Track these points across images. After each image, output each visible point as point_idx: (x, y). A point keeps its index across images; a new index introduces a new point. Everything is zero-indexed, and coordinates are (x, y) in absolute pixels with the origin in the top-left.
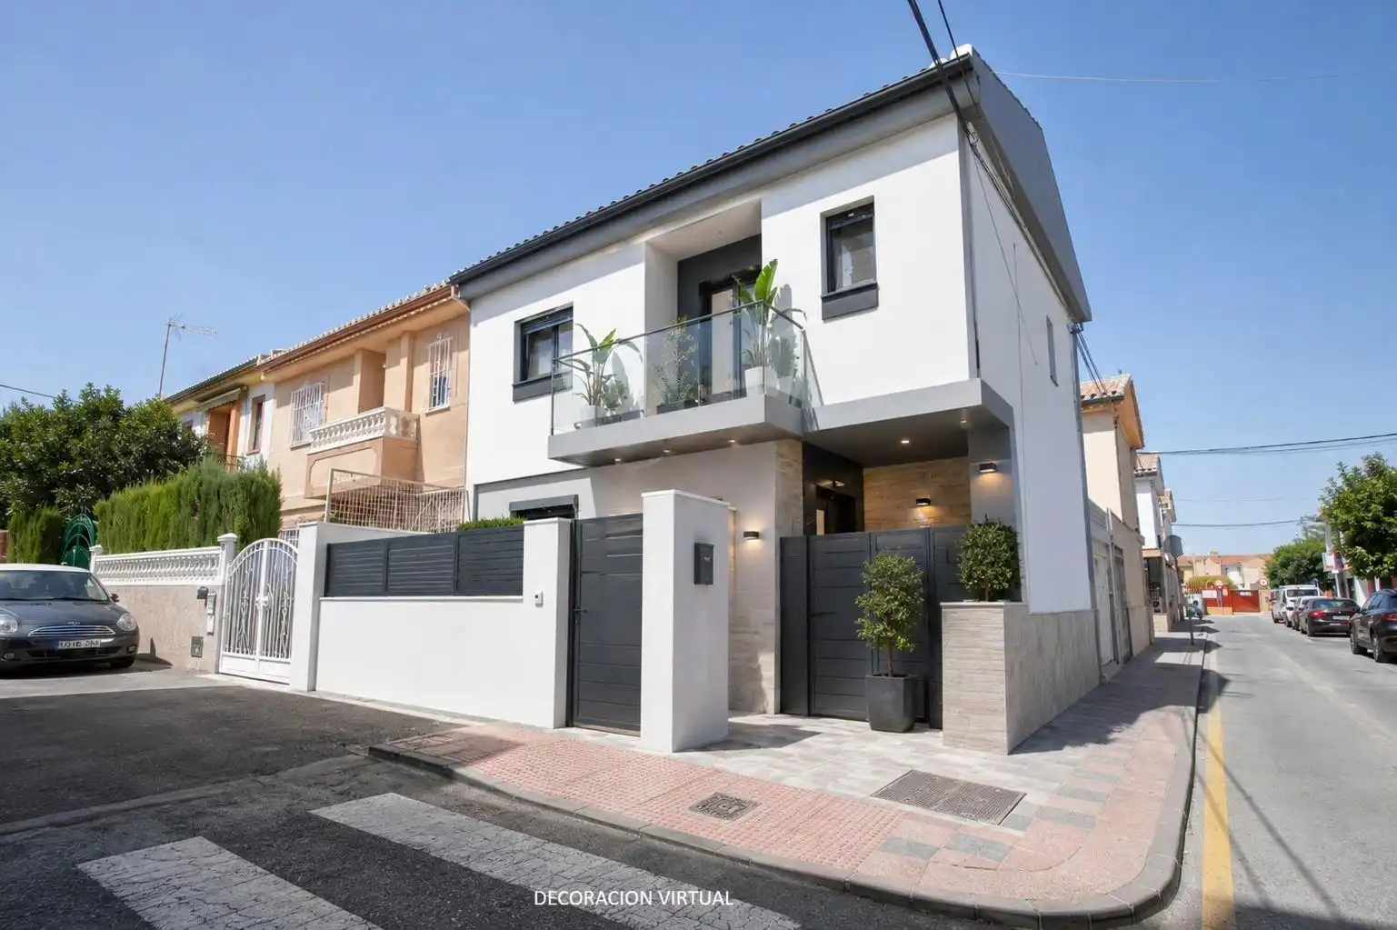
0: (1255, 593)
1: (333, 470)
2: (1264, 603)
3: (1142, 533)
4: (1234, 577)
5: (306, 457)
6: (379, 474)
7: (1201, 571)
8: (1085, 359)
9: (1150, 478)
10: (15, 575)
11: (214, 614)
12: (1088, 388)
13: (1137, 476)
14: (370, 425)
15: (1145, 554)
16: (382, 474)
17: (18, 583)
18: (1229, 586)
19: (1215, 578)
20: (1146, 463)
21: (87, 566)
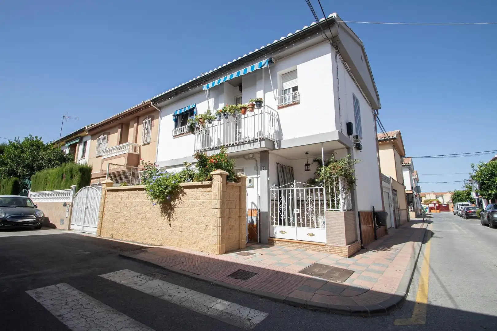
0: (448, 205)
1: (109, 164)
2: (451, 208)
3: (405, 185)
4: (440, 199)
5: (101, 160)
6: (126, 165)
7: (428, 197)
8: (379, 124)
9: (409, 167)
10: (5, 199)
11: (68, 211)
12: (381, 135)
13: (403, 166)
14: (123, 148)
15: (406, 192)
16: (127, 165)
17: (5, 201)
18: (438, 202)
19: (434, 200)
20: (407, 161)
21: (27, 196)
